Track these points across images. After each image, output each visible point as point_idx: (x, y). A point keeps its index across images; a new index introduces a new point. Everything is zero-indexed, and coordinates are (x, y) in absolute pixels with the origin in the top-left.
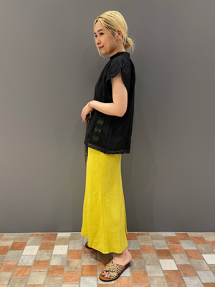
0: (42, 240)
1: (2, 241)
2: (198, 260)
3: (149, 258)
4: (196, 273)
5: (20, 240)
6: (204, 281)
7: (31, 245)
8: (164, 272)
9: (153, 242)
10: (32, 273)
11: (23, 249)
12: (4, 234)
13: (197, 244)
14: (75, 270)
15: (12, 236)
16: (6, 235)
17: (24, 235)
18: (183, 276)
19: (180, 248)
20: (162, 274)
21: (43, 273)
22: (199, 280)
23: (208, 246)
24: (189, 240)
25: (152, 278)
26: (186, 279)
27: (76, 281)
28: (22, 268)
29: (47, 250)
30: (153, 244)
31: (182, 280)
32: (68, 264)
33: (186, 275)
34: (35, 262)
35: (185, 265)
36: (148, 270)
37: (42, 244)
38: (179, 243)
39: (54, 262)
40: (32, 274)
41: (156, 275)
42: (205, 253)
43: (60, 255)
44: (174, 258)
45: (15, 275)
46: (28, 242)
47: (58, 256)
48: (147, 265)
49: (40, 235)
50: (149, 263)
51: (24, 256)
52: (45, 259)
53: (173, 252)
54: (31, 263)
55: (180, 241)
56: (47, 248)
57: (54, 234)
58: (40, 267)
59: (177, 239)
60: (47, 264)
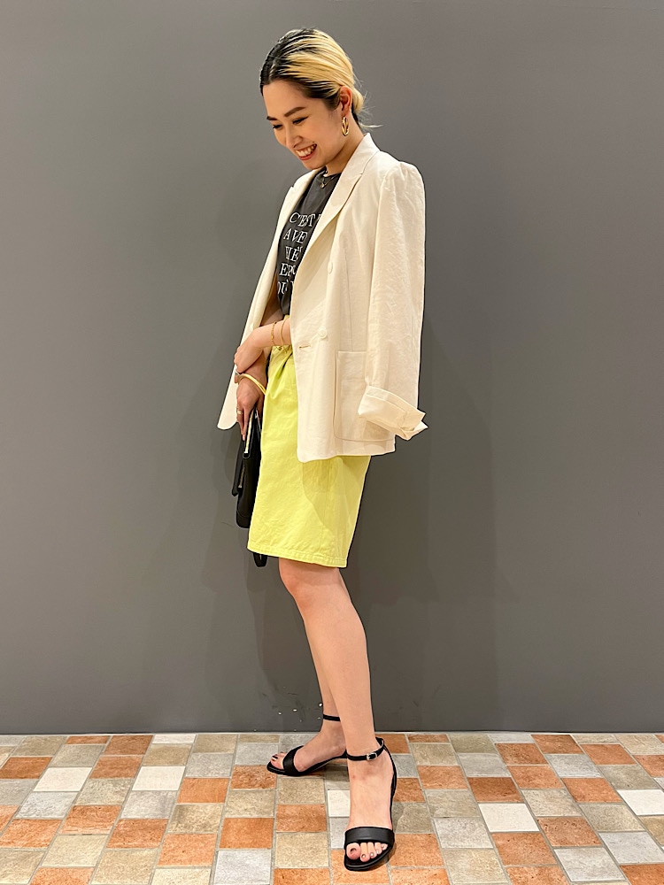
0: (101, 753)
2: (603, 806)
3: (445, 799)
4: (598, 838)
5: (31, 752)
6: (622, 861)
7: (66, 767)
8: (494, 836)
9: (460, 757)
10: (58, 839)
11: (39, 777)
13: (601, 763)
14: (202, 832)
15: (7, 742)
17: (46, 740)
18: (557, 848)
19: (545, 774)
20: (488, 841)
21: (96, 837)
22: (607, 856)
23: (639, 767)
24: (577, 752)
25: (454, 853)
26: (564, 856)
27: (201, 860)
28: (31, 825)
29: (116, 779)
30: (460, 763)
31: (552, 858)
32: (181, 814)
33: (564, 844)
34: (74, 809)
35: (564, 817)
36: (439, 832)
37: (102, 764)
38: (544, 762)
39: (134, 811)
40: (61, 840)
41: (466, 844)
42: (628, 787)
43: (158, 792)
44: (528, 801)
45: (6, 841)
46: (58, 758)
47: (151, 793)
48: (438, 817)
49: (97, 740)
50: (446, 813)
51: (39, 795)
52: (106, 802)
53: (524, 785)
54: (58, 813)
55: (547, 756)
56: (115, 774)
57: (142, 738)
58: (88, 822)
59: (538, 750)
60: (110, 815)
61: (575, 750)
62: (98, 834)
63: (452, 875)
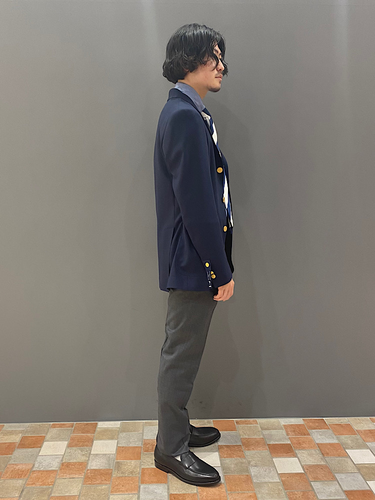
0: (71, 433)
1: (3, 434)
2: (338, 459)
3: (256, 456)
4: (334, 476)
5: (33, 433)
6: (345, 488)
7: (54, 441)
8: (281, 475)
9: (264, 433)
11: (40, 447)
12: (5, 424)
13: (339, 435)
14: (131, 475)
15: (19, 427)
16: (9, 427)
17: (40, 425)
18: (312, 481)
20: (277, 478)
21: (76, 479)
22: (338, 486)
23: (358, 437)
24: (326, 429)
25: (260, 485)
26: (316, 485)
27: (132, 490)
28: (42, 474)
29: (82, 447)
30: (264, 436)
31: (310, 487)
32: (119, 466)
33: (316, 479)
34: (63, 464)
35: (317, 465)
36: (253, 474)
37: (72, 439)
38: (309, 434)
39: (94, 465)
40: (58, 481)
41: (267, 480)
42: (352, 448)
43: (105, 455)
44: (299, 456)
45: (30, 483)
46: (48, 437)
47: (101, 455)
48: (252, 466)
49: (67, 426)
50: (256, 464)
51: (43, 457)
52: (78, 460)
53: (297, 448)
54: (55, 467)
55: (310, 431)
56: (80, 445)
57: (92, 424)
58: (71, 471)
59: (306, 428)
60: (82, 467)
61: (326, 427)
62: (78, 478)
63: (259, 496)
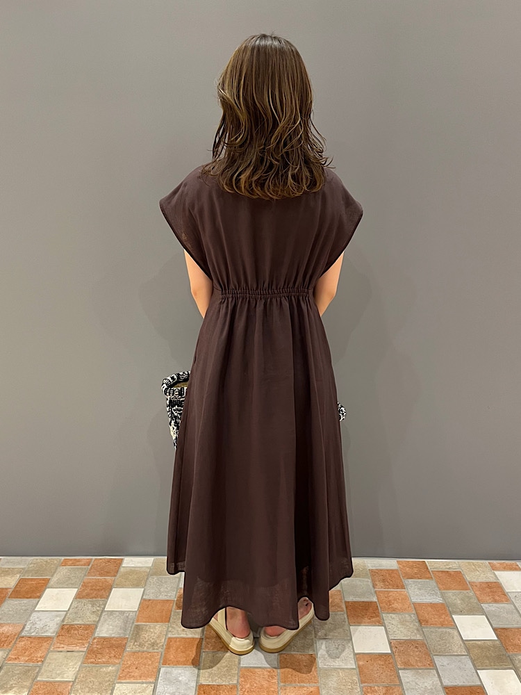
0: (85, 575)
2: (440, 630)
4: (432, 662)
5: (36, 573)
6: (447, 682)
7: (60, 588)
8: (358, 657)
10: (50, 655)
11: (40, 597)
13: (444, 589)
14: (151, 650)
15: (19, 564)
16: (6, 562)
17: (47, 562)
18: (401, 669)
19: (402, 599)
20: (353, 662)
21: (76, 654)
22: (436, 678)
23: (471, 594)
24: (428, 578)
25: (328, 672)
26: (406, 676)
27: (148, 676)
28: (31, 642)
29: (94, 599)
31: (396, 679)
32: (138, 633)
33: (407, 666)
34: (63, 627)
35: (410, 640)
36: (319, 653)
37: (85, 585)
38: (403, 587)
39: (104, 630)
40: (52, 656)
41: (337, 664)
42: (461, 613)
43: (122, 612)
44: (387, 624)
45: (13, 657)
46: (54, 579)
47: (117, 613)
48: (320, 638)
49: (83, 563)
50: (325, 635)
51: (39, 614)
52: (85, 621)
53: (385, 609)
54: (51, 631)
55: (405, 581)
56: (94, 595)
57: (115, 561)
58: (72, 640)
59: (400, 577)
60: (88, 633)
61: (427, 576)
62: (78, 652)
